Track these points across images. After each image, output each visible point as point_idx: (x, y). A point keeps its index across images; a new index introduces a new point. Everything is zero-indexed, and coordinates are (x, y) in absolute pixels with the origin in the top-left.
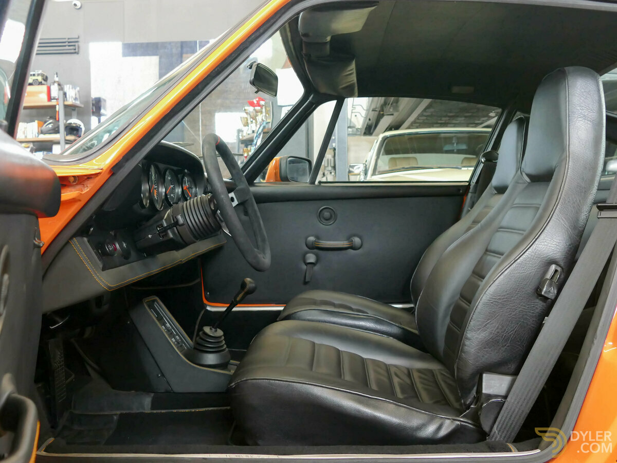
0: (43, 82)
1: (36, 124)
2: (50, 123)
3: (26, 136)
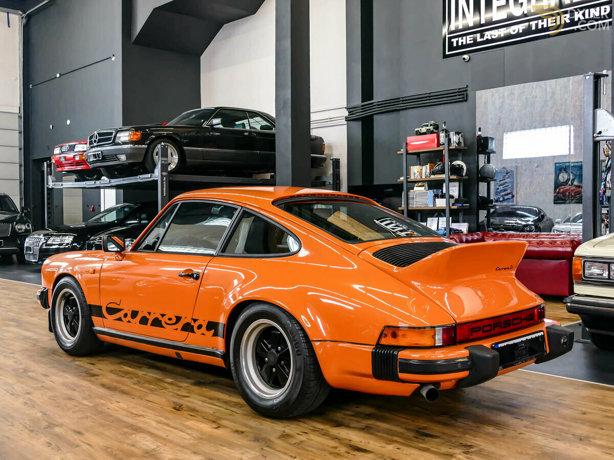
0: (435, 131)
1: (428, 166)
2: (439, 165)
3: (421, 177)
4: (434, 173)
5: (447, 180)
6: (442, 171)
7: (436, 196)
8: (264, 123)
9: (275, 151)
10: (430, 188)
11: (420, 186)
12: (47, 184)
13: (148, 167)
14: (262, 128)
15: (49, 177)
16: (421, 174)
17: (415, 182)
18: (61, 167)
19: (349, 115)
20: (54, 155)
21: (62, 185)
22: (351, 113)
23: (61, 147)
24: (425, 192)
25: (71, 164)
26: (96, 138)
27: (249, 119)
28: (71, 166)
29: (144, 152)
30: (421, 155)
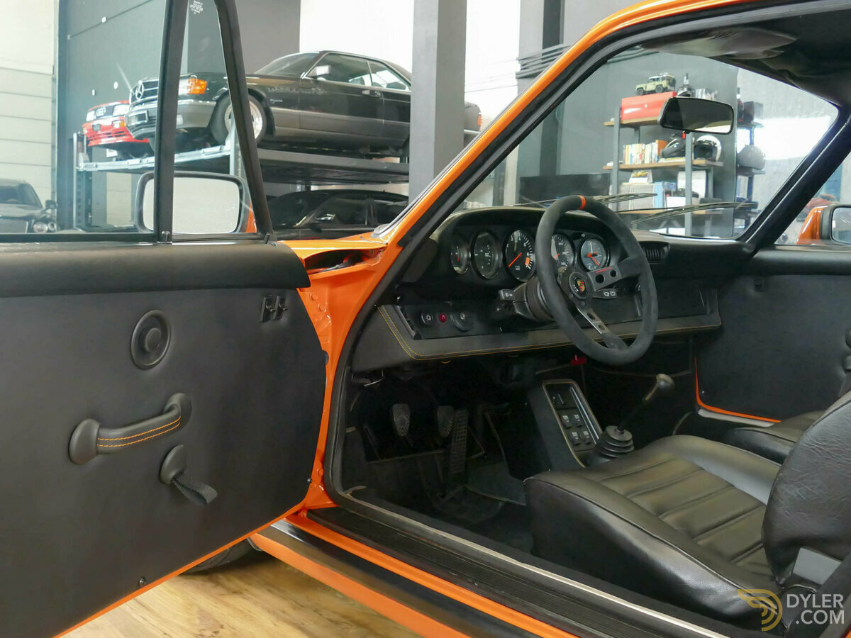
0: (669, 87)
1: (655, 145)
2: (674, 143)
3: (643, 162)
4: (664, 156)
5: (688, 168)
6: (681, 153)
7: (668, 193)
8: (394, 79)
9: (409, 122)
10: (655, 179)
11: (640, 176)
12: (77, 165)
13: (217, 136)
14: (389, 86)
15: (81, 154)
16: (642, 156)
17: (631, 170)
18: (95, 139)
19: (522, 69)
20: (85, 122)
21: (97, 166)
22: (524, 67)
23: (96, 110)
24: (648, 187)
25: (109, 135)
26: (141, 90)
27: (372, 75)
28: (109, 137)
29: (211, 111)
30: (642, 128)
